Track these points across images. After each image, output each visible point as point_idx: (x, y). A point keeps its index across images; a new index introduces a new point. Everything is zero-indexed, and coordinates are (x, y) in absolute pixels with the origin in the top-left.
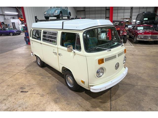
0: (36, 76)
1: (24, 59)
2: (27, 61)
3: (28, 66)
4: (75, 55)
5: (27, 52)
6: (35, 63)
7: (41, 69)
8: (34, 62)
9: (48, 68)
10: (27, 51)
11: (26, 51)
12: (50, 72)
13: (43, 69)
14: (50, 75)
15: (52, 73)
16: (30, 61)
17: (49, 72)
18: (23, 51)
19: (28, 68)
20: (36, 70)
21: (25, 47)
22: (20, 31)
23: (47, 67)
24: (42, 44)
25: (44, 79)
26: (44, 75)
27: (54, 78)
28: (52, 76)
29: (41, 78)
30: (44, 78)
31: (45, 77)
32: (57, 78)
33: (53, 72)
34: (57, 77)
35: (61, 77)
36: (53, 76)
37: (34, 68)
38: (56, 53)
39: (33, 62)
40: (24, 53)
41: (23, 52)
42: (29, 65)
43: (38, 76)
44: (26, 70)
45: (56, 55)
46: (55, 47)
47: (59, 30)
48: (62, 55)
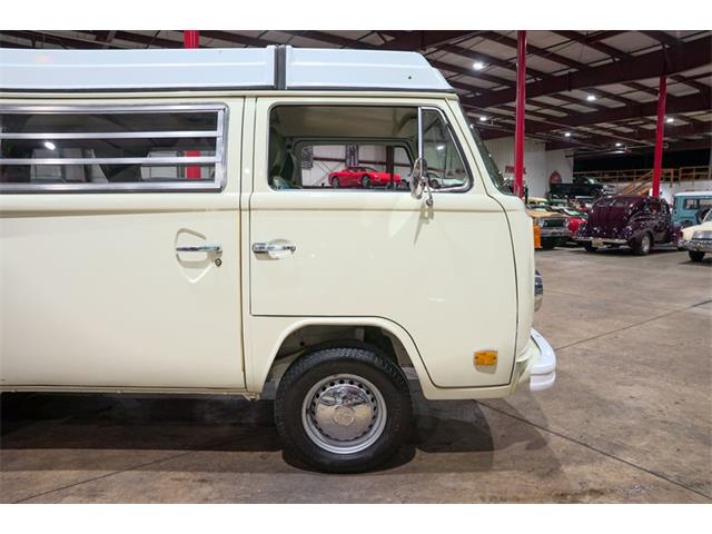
38: (215, 250)
45: (219, 263)
46: (210, 210)
47: (244, 97)
48: (289, 251)
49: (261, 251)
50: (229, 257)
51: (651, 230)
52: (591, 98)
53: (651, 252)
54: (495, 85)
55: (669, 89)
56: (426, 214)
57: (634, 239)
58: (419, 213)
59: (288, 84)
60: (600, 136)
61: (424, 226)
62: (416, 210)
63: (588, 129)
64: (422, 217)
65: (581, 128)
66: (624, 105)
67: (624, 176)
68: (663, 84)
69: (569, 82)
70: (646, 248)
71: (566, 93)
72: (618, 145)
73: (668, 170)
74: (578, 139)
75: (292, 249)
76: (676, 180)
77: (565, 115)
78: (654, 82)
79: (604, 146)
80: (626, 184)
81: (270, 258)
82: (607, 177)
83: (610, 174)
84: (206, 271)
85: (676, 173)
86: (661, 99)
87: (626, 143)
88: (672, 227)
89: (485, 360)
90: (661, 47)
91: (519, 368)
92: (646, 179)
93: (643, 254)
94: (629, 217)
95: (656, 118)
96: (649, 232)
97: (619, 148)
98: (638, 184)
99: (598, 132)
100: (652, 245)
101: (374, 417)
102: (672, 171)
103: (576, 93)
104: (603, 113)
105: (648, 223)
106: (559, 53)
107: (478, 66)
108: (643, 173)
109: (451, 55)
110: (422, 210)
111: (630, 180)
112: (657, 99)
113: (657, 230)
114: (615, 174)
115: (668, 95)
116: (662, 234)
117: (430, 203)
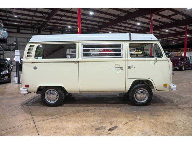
38: (121, 67)
45: (122, 70)
46: (121, 61)
47: (125, 42)
49: (129, 68)
50: (124, 68)
51: (185, 65)
52: (167, 31)
53: (185, 70)
54: (142, 28)
55: (188, 28)
57: (180, 67)
59: (132, 40)
60: (168, 40)
61: (155, 63)
63: (165, 38)
65: (164, 38)
66: (175, 32)
67: (175, 50)
68: (186, 27)
69: (162, 27)
70: (184, 69)
71: (161, 30)
72: (173, 42)
73: (187, 49)
74: (163, 41)
75: (134, 67)
76: (189, 51)
77: (160, 35)
78: (184, 27)
79: (170, 43)
80: (176, 53)
81: (131, 69)
82: (170, 51)
83: (171, 50)
84: (120, 71)
85: (189, 49)
86: (186, 31)
87: (175, 42)
88: (190, 63)
89: (165, 86)
90: (186, 18)
91: (170, 87)
92: (181, 51)
93: (183, 70)
94: (179, 61)
95: (185, 35)
96: (184, 65)
97: (174, 43)
98: (179, 52)
99: (168, 39)
100: (185, 68)
101: (146, 96)
102: (188, 49)
103: (163, 30)
104: (170, 34)
105: (184, 63)
106: (159, 20)
107: (139, 24)
108: (180, 49)
109: (132, 21)
110: (155, 61)
111: (177, 51)
112: (185, 30)
113: (186, 64)
114: (173, 50)
115: (188, 29)
116: (187, 65)
117: (156, 59)
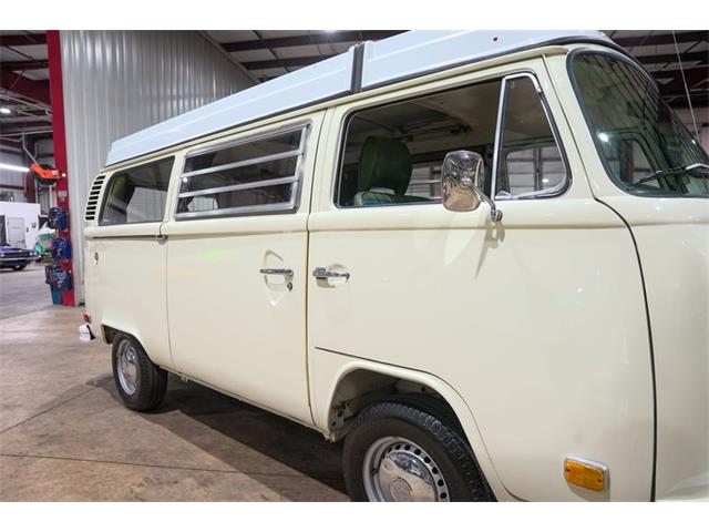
0: (101, 466)
1: (28, 370)
2: (45, 377)
3: (49, 408)
4: (501, 236)
5: (55, 335)
6: (101, 390)
7: (140, 419)
8: (90, 383)
9: (189, 415)
10: (54, 331)
11: (47, 331)
12: (208, 440)
13: (154, 421)
14: (210, 460)
15: (223, 447)
16: (69, 377)
17: (196, 438)
18: (27, 331)
19: (48, 419)
20: (107, 431)
21: (42, 314)
22: (27, 253)
23: (178, 411)
24: (169, 243)
25: (166, 488)
26: (165, 462)
27: (242, 477)
28: (225, 467)
29: (146, 479)
30: (169, 483)
31: (173, 474)
32: (265, 483)
33: (228, 439)
34: (264, 470)
35: (297, 473)
36: (230, 463)
37: (87, 415)
38: (288, 273)
39: (84, 382)
40: (29, 342)
41: (30, 336)
42: (52, 402)
43: (118, 470)
44: (31, 428)
45: (290, 287)
46: (287, 232)
47: (326, 109)
48: (344, 278)
49: (322, 276)
50: (298, 280)
56: (494, 233)
58: (484, 232)
59: (363, 85)
61: (490, 250)
62: (479, 228)
64: (488, 238)
75: (347, 276)
81: (328, 286)
84: (280, 295)
110: (487, 227)
117: (497, 217)
